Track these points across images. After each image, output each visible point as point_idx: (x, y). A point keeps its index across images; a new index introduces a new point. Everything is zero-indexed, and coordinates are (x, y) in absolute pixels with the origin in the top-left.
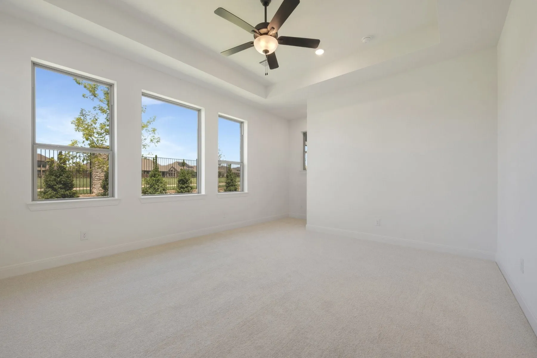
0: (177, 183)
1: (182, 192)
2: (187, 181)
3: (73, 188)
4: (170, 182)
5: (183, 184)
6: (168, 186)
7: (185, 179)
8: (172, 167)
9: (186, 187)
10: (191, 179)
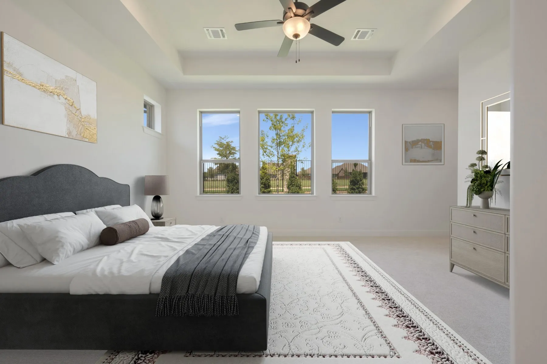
0: (349, 184)
1: (352, 193)
2: (358, 182)
3: (270, 188)
4: (340, 184)
5: (354, 185)
6: (338, 187)
7: (356, 180)
8: (342, 169)
9: (358, 188)
10: (363, 180)
